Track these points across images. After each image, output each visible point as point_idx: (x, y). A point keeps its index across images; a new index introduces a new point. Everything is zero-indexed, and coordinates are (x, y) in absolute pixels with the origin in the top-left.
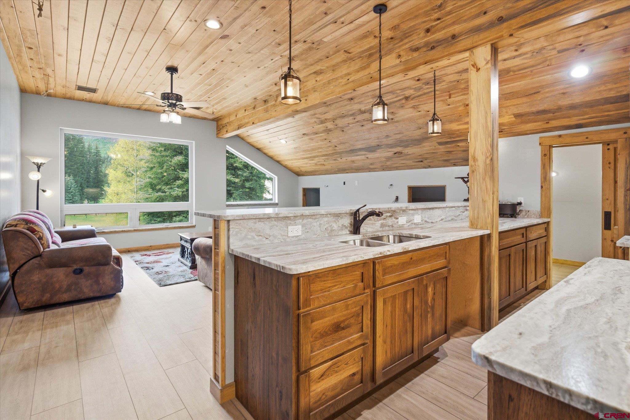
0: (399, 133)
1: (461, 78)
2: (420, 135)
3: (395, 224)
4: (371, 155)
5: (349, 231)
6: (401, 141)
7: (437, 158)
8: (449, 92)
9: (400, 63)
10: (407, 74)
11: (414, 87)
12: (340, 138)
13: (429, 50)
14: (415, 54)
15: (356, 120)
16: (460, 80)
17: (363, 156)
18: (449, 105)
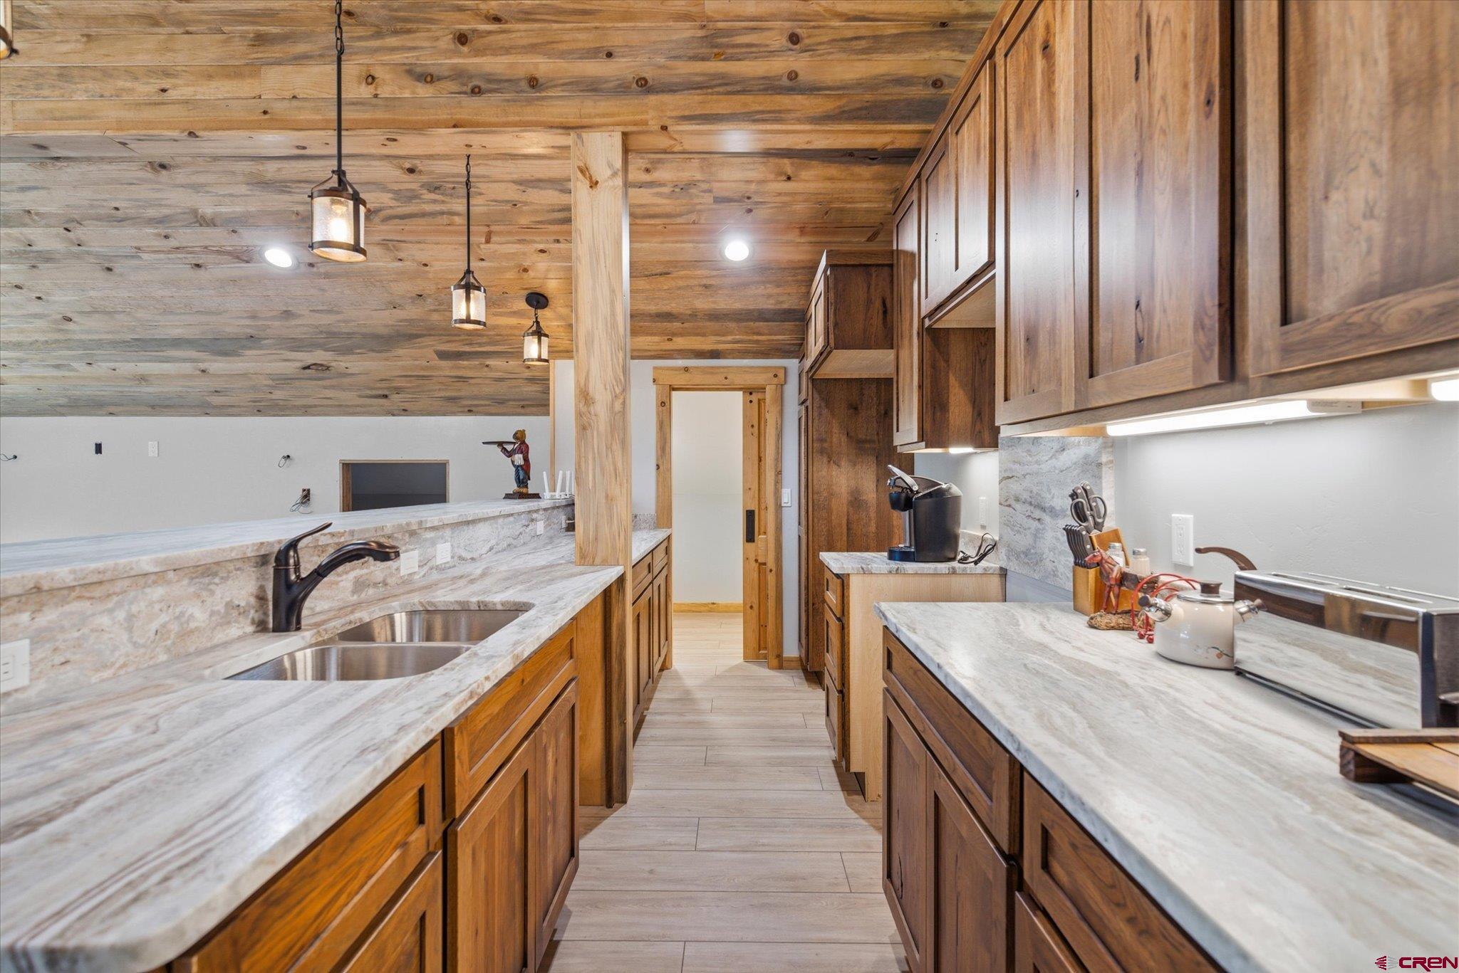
0: (330, 312)
1: (524, 198)
2: (392, 326)
3: (391, 575)
4: (219, 366)
5: (253, 622)
6: (332, 335)
7: (429, 391)
8: (488, 226)
9: (375, 101)
10: (395, 140)
11: (396, 187)
12: (92, 293)
13: (465, 93)
14: (424, 91)
15: (173, 243)
16: (520, 202)
17: (188, 365)
18: (482, 260)
